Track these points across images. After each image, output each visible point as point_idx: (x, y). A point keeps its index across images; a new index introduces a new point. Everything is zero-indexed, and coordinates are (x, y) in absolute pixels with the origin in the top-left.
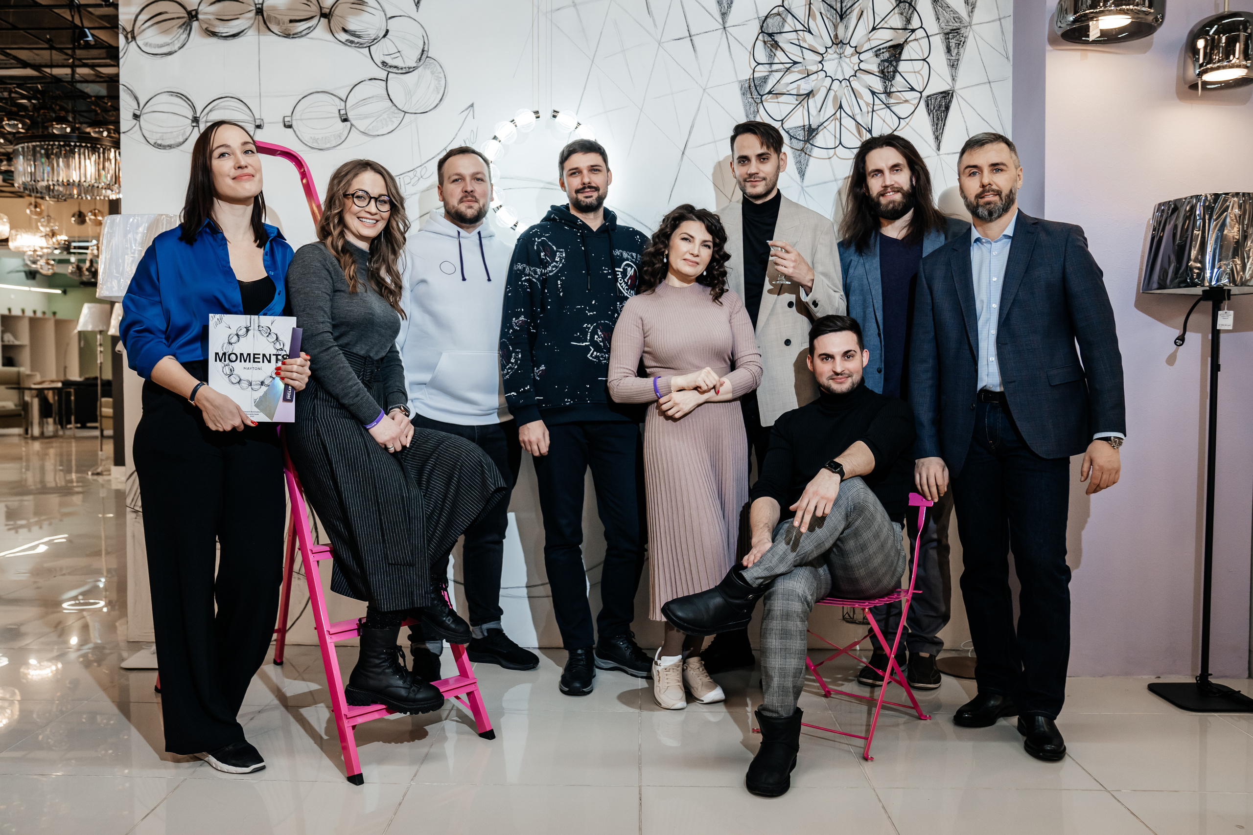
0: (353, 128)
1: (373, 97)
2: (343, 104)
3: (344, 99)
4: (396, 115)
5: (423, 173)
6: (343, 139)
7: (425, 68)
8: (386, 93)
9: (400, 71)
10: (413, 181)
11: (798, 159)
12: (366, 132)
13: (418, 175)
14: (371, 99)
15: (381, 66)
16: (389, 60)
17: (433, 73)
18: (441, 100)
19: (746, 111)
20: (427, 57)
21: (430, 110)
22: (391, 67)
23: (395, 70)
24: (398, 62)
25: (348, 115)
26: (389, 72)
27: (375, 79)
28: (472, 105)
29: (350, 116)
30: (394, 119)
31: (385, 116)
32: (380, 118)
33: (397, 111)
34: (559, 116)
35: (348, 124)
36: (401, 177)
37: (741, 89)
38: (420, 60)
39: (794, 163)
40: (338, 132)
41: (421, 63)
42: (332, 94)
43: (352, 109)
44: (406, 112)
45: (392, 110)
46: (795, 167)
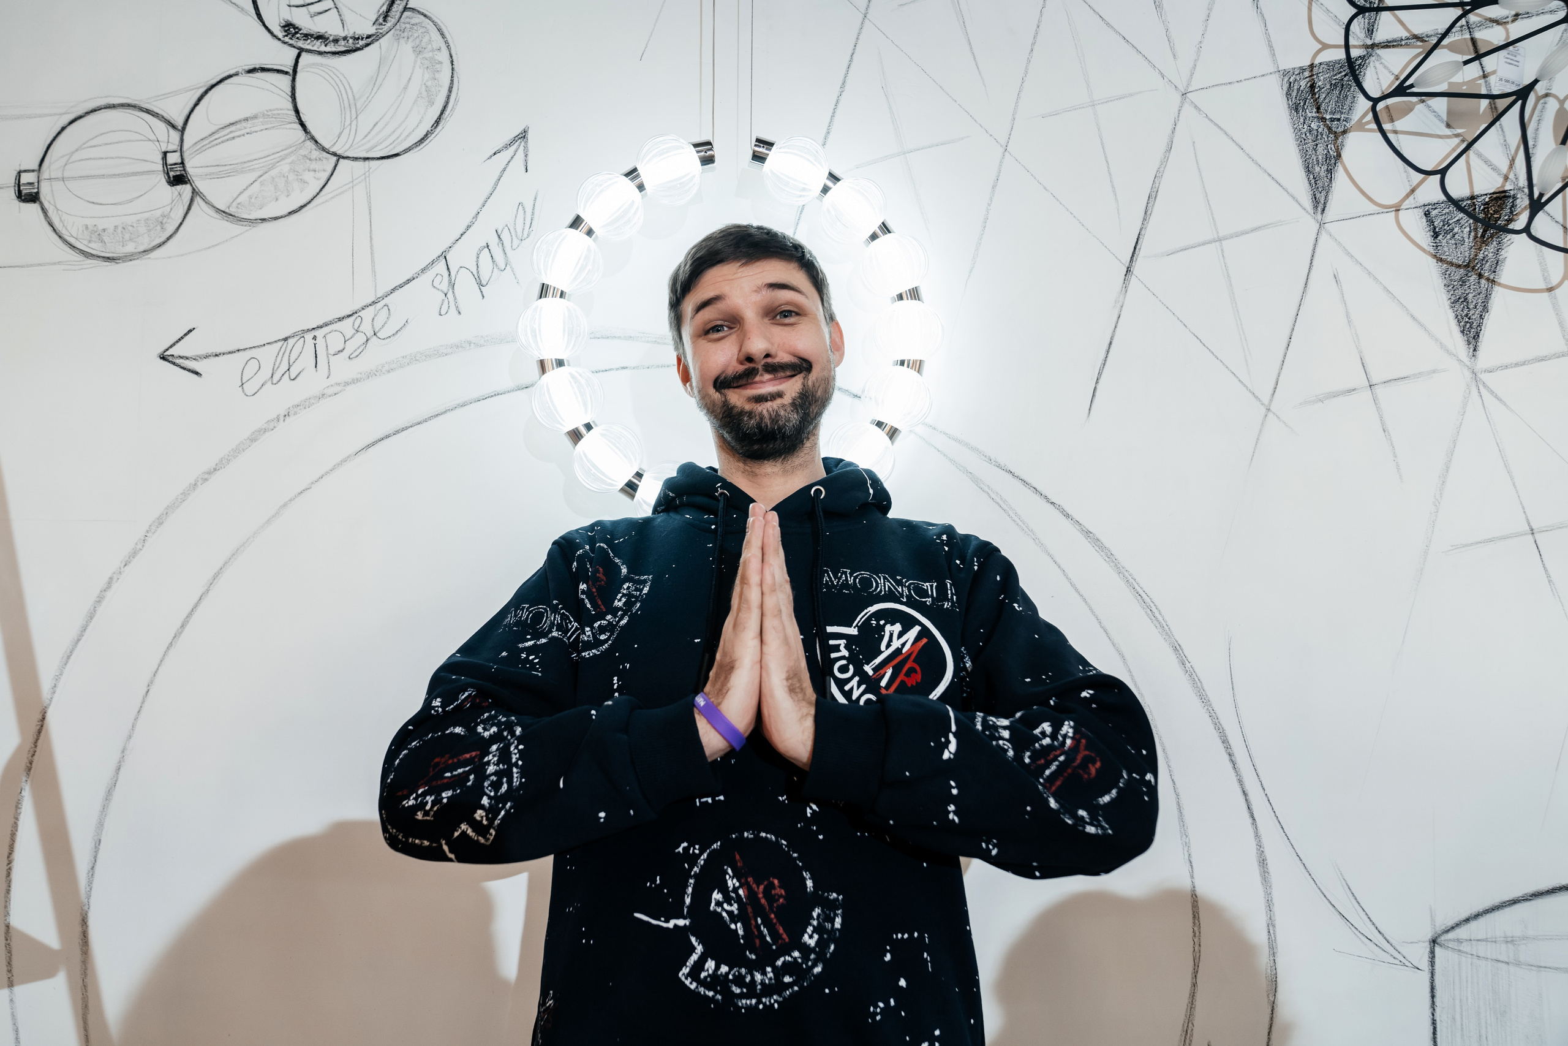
0: (198, 199)
1: (255, 117)
2: (175, 136)
3: (179, 123)
4: (314, 165)
5: (378, 325)
6: (170, 229)
7: (398, 38)
8: (290, 106)
9: (331, 48)
10: (351, 346)
11: (1459, 292)
12: (232, 210)
13: (367, 327)
14: (244, 124)
15: (280, 35)
16: (303, 20)
17: (418, 50)
18: (437, 122)
19: (1304, 153)
20: (405, 9)
21: (406, 151)
22: (307, 36)
23: (318, 46)
24: (328, 25)
25: (188, 165)
26: (301, 50)
27: (263, 70)
28: (523, 136)
29: (192, 169)
30: (308, 176)
31: (284, 167)
32: (273, 173)
33: (316, 153)
34: (773, 155)
35: (186, 189)
36: (317, 333)
37: (1288, 94)
38: (386, 17)
39: (1447, 303)
40: (158, 213)
41: (389, 24)
42: (148, 111)
43: (200, 151)
44: (340, 157)
45: (303, 152)
46: (1451, 315)
